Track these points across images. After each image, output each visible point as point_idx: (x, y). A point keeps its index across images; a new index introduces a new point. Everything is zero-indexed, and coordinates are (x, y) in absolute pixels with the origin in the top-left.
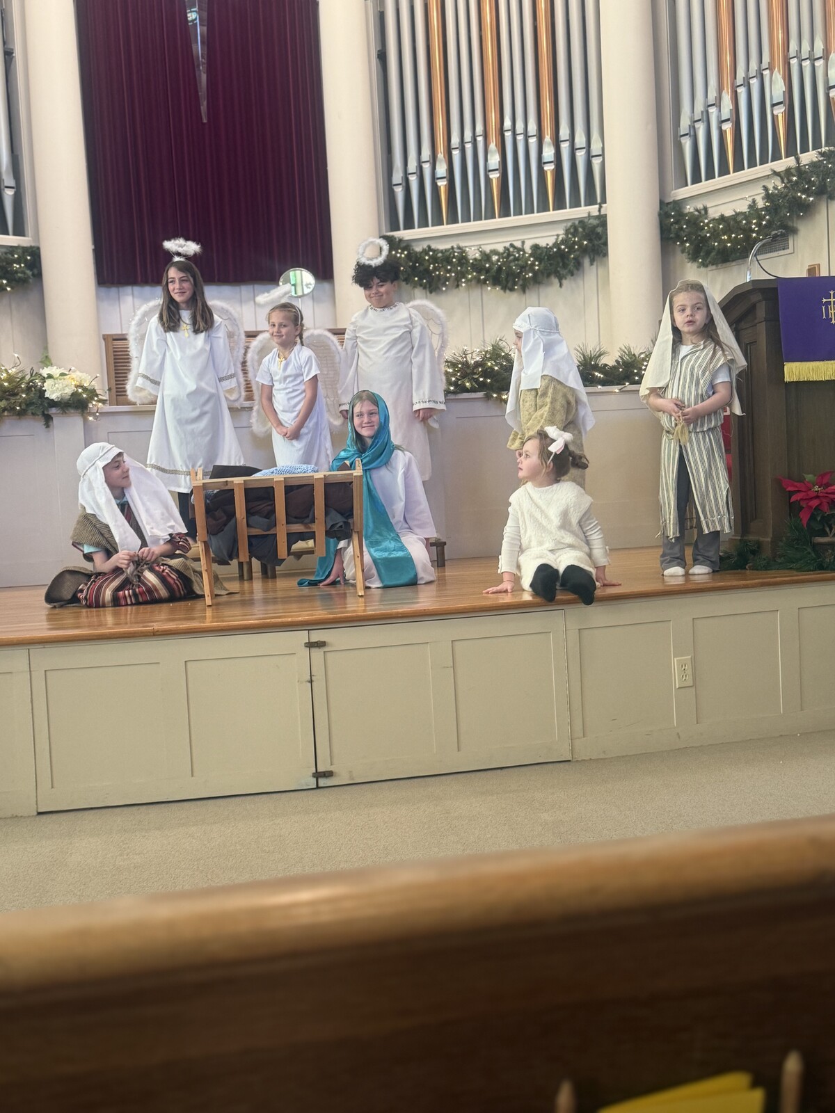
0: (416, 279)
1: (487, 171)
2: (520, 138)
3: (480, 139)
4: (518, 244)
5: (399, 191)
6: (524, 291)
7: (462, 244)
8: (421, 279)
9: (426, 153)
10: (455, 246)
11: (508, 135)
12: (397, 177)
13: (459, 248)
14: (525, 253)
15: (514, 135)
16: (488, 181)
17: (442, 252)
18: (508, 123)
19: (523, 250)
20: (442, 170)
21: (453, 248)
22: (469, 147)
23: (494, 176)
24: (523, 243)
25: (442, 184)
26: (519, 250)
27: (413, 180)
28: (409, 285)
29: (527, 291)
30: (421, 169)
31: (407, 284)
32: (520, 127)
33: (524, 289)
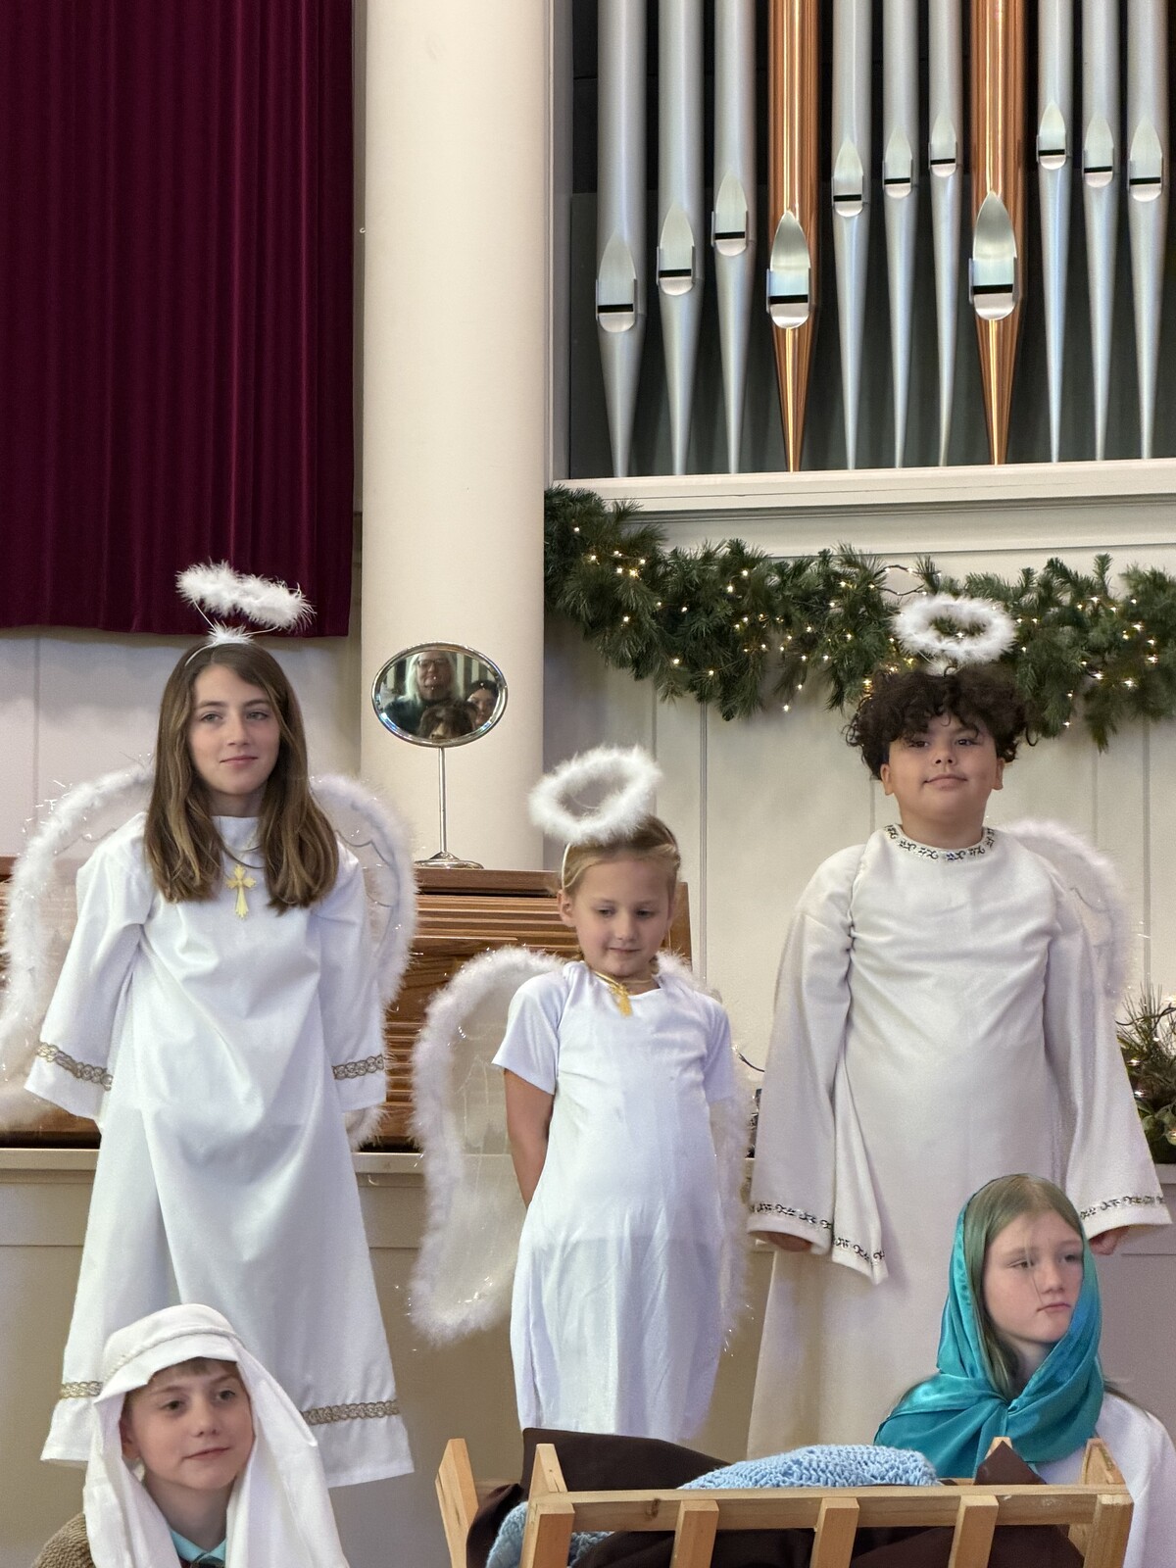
0: (676, 661)
1: (967, 290)
2: (1099, 186)
3: (945, 177)
4: (1082, 566)
5: (620, 333)
6: (1101, 741)
7: (861, 546)
8: (693, 663)
9: (733, 208)
10: (834, 551)
11: (1054, 171)
12: (617, 281)
13: (850, 560)
14: (1107, 600)
15: (1077, 169)
16: (969, 325)
17: (780, 569)
18: (1053, 130)
19: (1102, 589)
20: (790, 272)
21: (825, 556)
22: (899, 198)
23: (995, 311)
24: (1103, 563)
25: (789, 320)
26: (1082, 588)
27: (678, 296)
28: (648, 682)
29: (1111, 739)
30: (708, 257)
31: (638, 677)
32: (1099, 147)
33: (1100, 732)
